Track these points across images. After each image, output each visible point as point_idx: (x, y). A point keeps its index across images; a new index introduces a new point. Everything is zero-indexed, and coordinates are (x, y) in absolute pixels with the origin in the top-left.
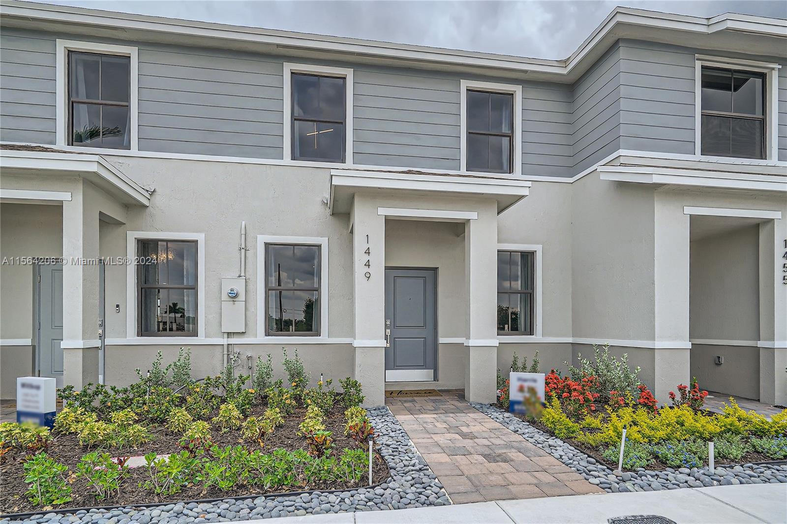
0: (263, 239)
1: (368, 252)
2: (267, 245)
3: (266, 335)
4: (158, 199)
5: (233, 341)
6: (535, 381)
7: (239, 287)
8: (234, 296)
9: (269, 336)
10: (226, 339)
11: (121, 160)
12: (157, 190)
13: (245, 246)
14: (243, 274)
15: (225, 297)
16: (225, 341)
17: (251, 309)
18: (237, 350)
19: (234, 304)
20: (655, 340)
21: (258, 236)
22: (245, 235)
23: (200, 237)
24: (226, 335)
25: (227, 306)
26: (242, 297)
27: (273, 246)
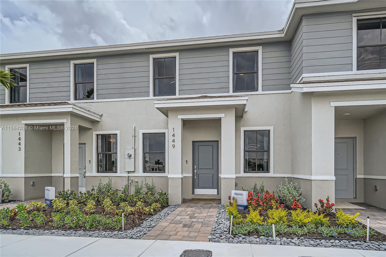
0: (141, 131)
1: (174, 135)
2: (143, 134)
3: (143, 173)
4: (103, 118)
5: (130, 175)
6: (242, 195)
7: (132, 153)
8: (130, 156)
9: (145, 173)
10: (127, 174)
11: (91, 104)
12: (103, 114)
13: (135, 135)
14: (134, 147)
15: (126, 156)
16: (126, 175)
17: (137, 161)
18: (132, 179)
19: (130, 159)
20: (312, 175)
21: (140, 130)
22: (135, 130)
23: (118, 132)
24: (127, 173)
25: (127, 160)
26: (133, 156)
27: (146, 134)
